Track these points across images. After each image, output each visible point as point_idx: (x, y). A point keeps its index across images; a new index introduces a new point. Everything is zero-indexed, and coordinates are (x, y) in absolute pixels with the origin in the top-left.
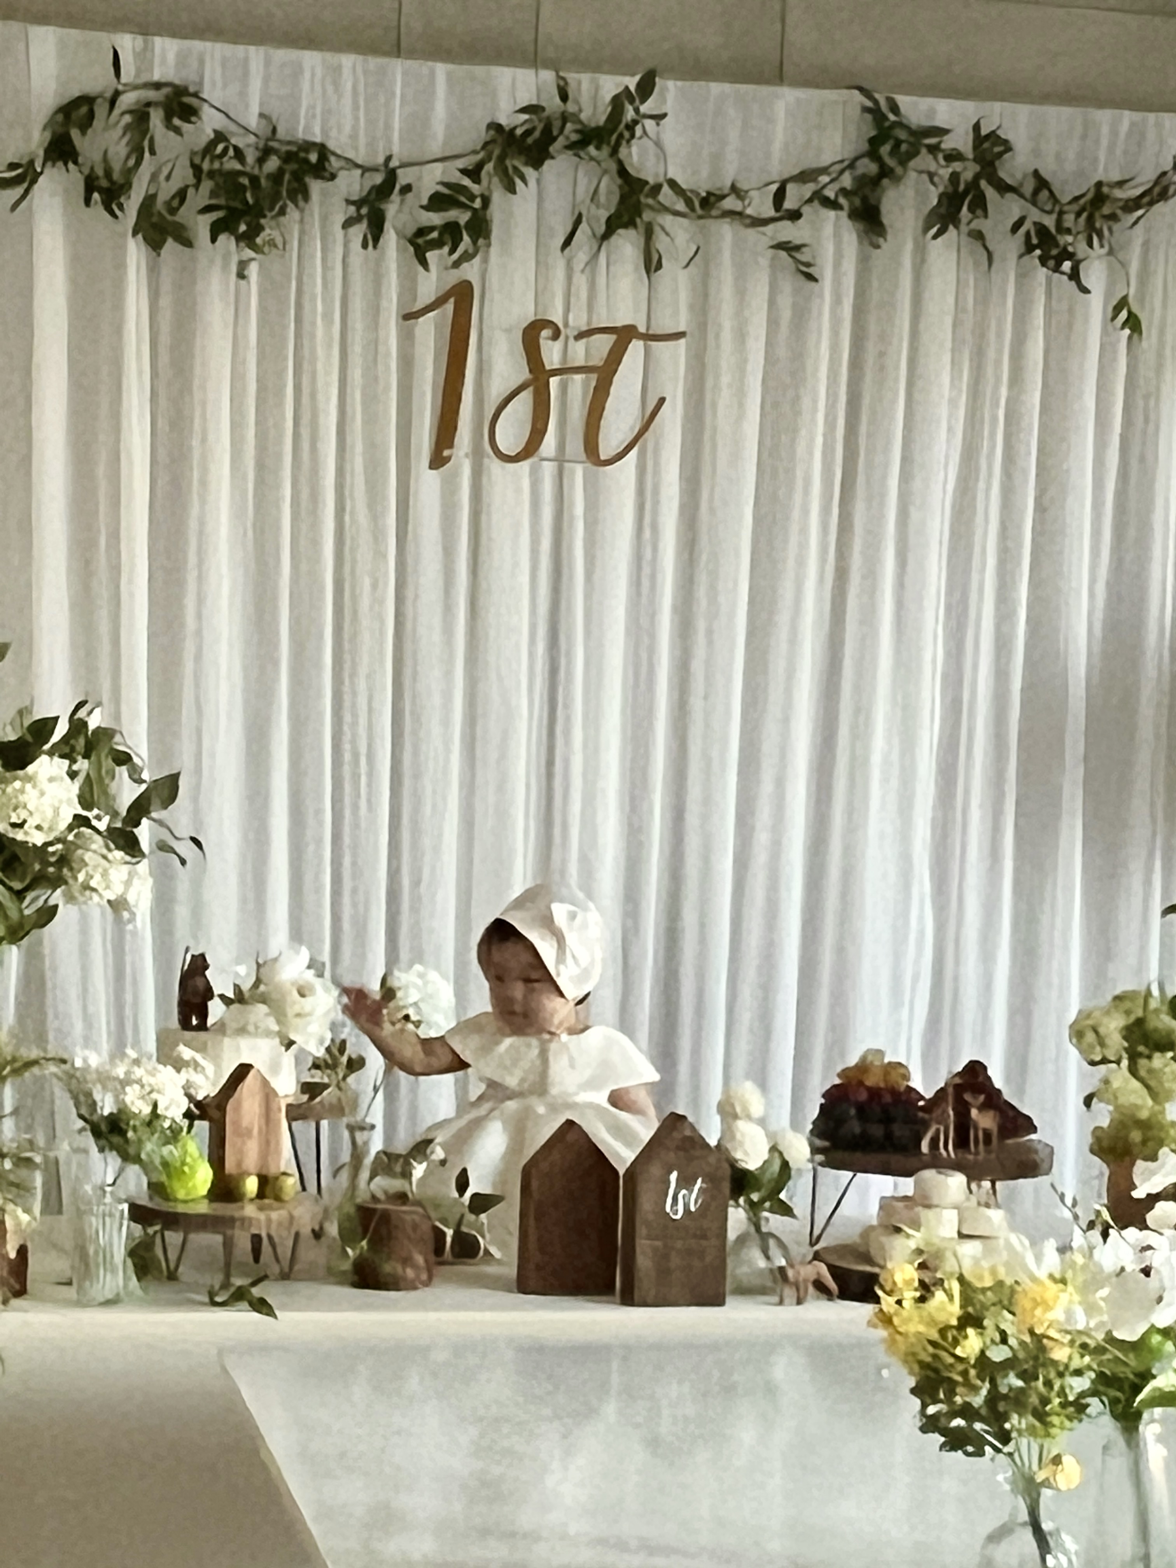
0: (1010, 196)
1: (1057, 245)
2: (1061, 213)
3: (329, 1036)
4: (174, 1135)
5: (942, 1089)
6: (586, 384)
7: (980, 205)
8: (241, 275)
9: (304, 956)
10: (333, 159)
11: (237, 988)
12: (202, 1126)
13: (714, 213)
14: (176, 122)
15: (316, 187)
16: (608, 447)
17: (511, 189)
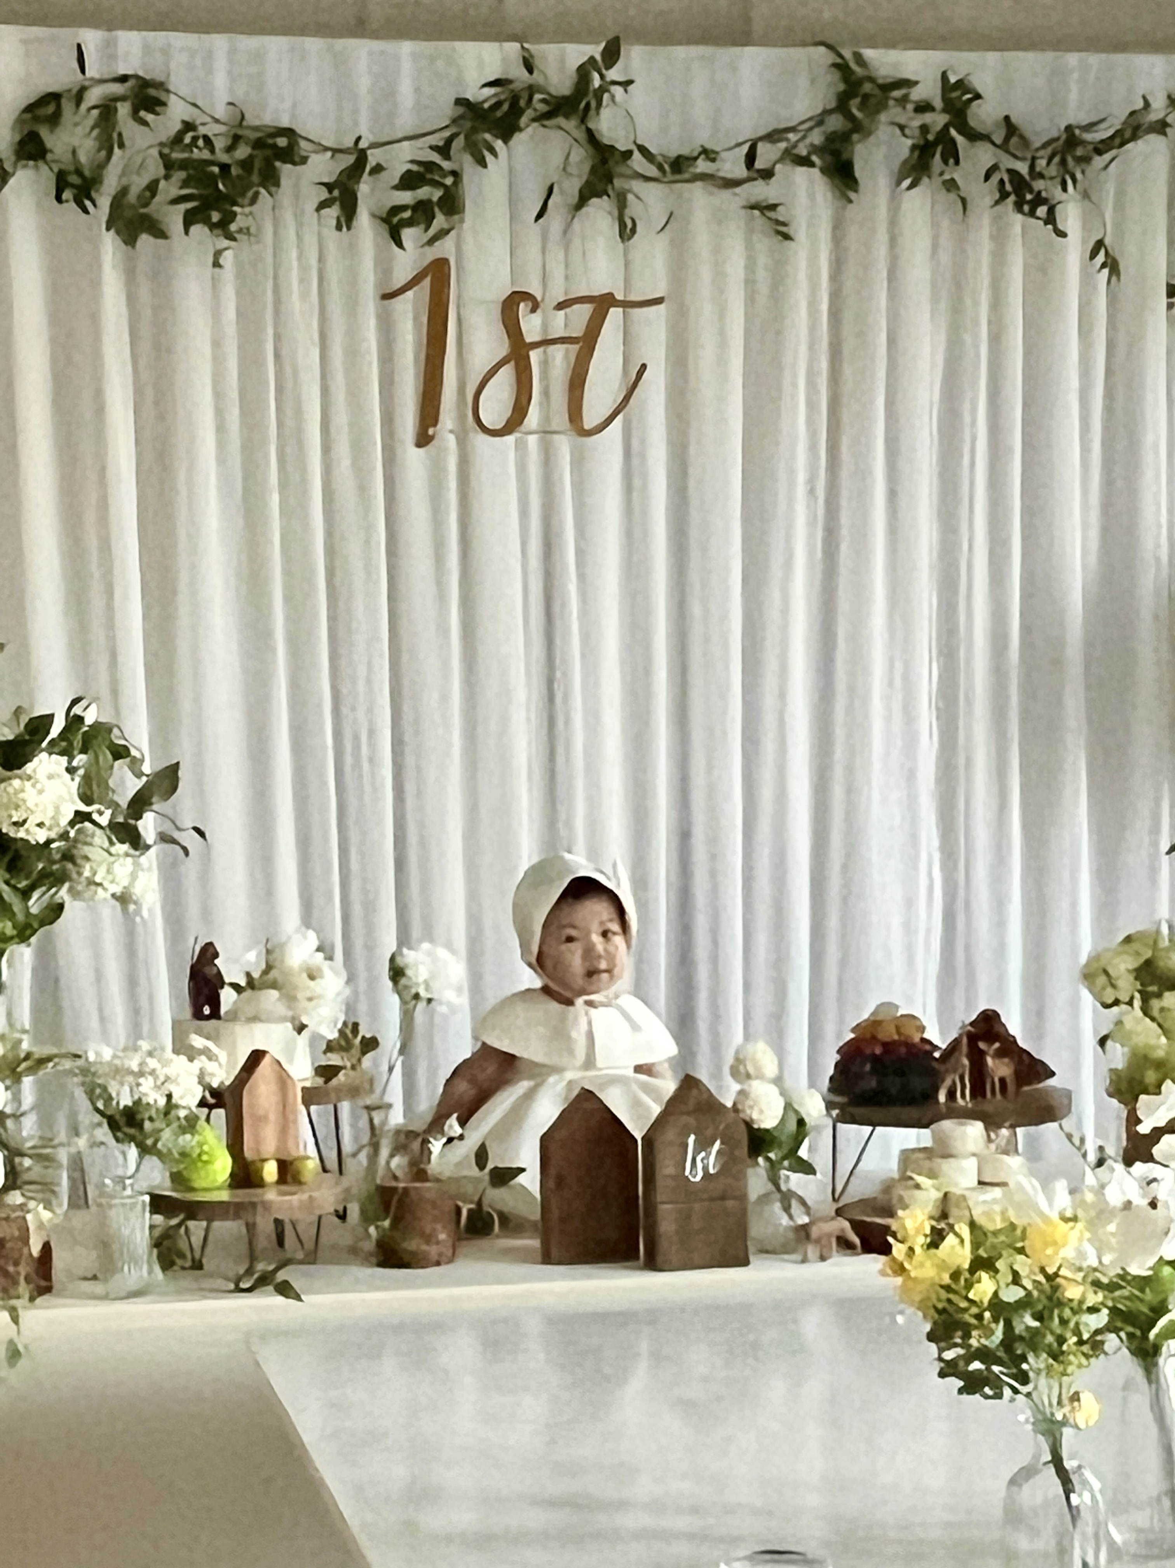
0: (979, 144)
1: (1031, 191)
2: (1034, 159)
3: (342, 1018)
4: (190, 1125)
5: (956, 1039)
6: (566, 356)
7: (952, 155)
8: (216, 264)
9: (312, 939)
10: (303, 144)
11: (248, 975)
12: (219, 1114)
13: (686, 176)
14: (142, 113)
15: (286, 170)
16: (591, 417)
17: (482, 163)
